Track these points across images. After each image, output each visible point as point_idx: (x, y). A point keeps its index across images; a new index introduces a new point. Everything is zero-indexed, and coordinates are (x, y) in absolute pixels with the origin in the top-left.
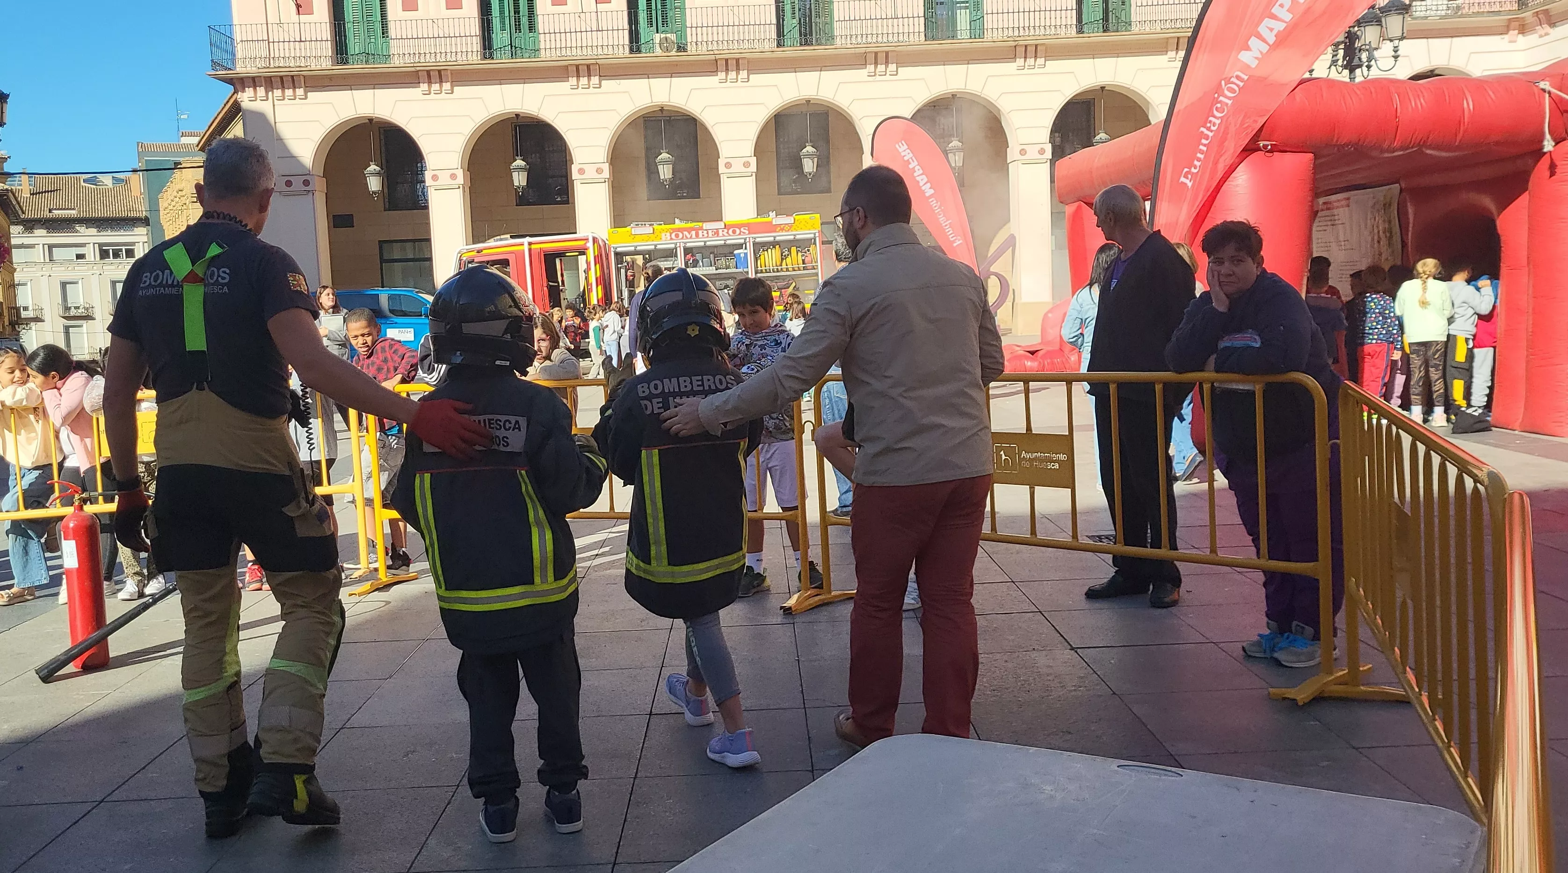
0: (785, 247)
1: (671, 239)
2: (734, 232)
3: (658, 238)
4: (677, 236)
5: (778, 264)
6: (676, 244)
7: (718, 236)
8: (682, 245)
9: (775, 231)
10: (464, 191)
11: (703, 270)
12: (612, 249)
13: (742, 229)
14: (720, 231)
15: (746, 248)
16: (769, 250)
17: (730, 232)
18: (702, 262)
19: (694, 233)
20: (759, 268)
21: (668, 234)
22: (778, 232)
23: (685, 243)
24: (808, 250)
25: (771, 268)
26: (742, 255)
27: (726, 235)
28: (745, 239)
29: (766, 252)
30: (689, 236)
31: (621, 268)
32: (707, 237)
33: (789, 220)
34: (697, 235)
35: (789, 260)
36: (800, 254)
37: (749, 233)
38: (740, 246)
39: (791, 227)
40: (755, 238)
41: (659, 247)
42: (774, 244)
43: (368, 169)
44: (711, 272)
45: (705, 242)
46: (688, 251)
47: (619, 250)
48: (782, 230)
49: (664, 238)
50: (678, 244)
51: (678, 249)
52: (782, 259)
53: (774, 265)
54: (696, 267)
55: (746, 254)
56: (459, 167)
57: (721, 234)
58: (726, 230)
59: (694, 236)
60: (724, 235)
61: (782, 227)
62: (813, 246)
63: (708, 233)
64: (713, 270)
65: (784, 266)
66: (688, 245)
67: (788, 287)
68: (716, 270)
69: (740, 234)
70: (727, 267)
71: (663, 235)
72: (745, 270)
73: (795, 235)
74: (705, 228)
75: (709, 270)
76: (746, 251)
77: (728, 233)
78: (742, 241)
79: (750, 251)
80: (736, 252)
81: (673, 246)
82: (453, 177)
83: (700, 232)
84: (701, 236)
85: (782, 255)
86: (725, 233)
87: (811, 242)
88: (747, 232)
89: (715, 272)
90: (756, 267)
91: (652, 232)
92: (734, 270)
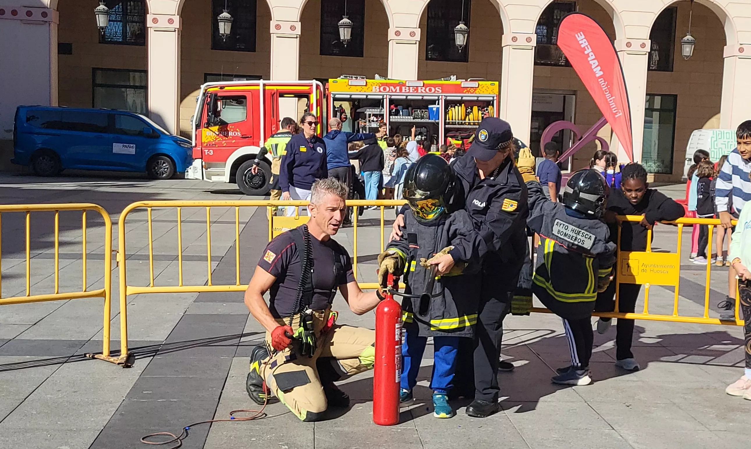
0: (469, 105)
1: (380, 91)
2: (430, 90)
3: (370, 89)
4: (385, 89)
5: (463, 118)
6: (383, 96)
7: (417, 92)
8: (388, 97)
9: (463, 93)
10: (179, 34)
11: (403, 118)
12: (332, 95)
13: (437, 89)
14: (419, 88)
15: (438, 104)
16: (456, 107)
17: (427, 89)
18: (402, 112)
19: (398, 88)
20: (447, 121)
21: (378, 87)
22: (465, 93)
23: (391, 96)
24: (487, 110)
25: (457, 121)
26: (435, 109)
27: (424, 92)
28: (439, 97)
29: (453, 108)
30: (394, 90)
31: (337, 111)
32: (409, 92)
33: (475, 84)
34: (401, 90)
35: (471, 116)
36: (480, 112)
37: (442, 92)
38: (433, 102)
39: (475, 90)
40: (446, 97)
41: (369, 97)
42: (459, 103)
43: (98, 8)
44: (409, 121)
45: (407, 96)
46: (391, 102)
47: (337, 96)
48: (468, 92)
49: (374, 90)
50: (385, 96)
51: (385, 100)
52: (466, 115)
53: (460, 118)
54: (397, 115)
55: (438, 109)
56: (176, 14)
57: (419, 91)
58: (424, 88)
59: (398, 91)
60: (422, 92)
61: (468, 89)
62: (490, 107)
63: (409, 89)
64: (410, 119)
65: (467, 121)
66: (393, 97)
67: (469, 138)
68: (413, 119)
69: (434, 92)
70: (422, 118)
71: (374, 87)
72: (437, 121)
73: (478, 97)
74: (407, 85)
75: (408, 119)
76: (438, 106)
77: (425, 90)
78: (437, 98)
79: (441, 106)
80: (430, 106)
81: (381, 97)
82: (171, 21)
83: (403, 88)
84: (403, 91)
85: (466, 112)
86: (423, 90)
87: (488, 103)
88: (440, 91)
89: (412, 120)
90: (445, 119)
91: (365, 84)
92: (427, 120)
